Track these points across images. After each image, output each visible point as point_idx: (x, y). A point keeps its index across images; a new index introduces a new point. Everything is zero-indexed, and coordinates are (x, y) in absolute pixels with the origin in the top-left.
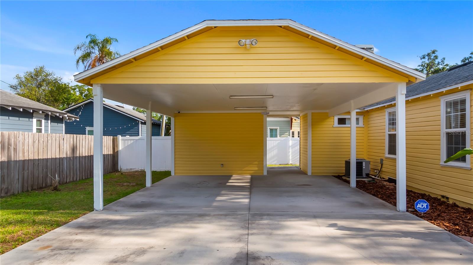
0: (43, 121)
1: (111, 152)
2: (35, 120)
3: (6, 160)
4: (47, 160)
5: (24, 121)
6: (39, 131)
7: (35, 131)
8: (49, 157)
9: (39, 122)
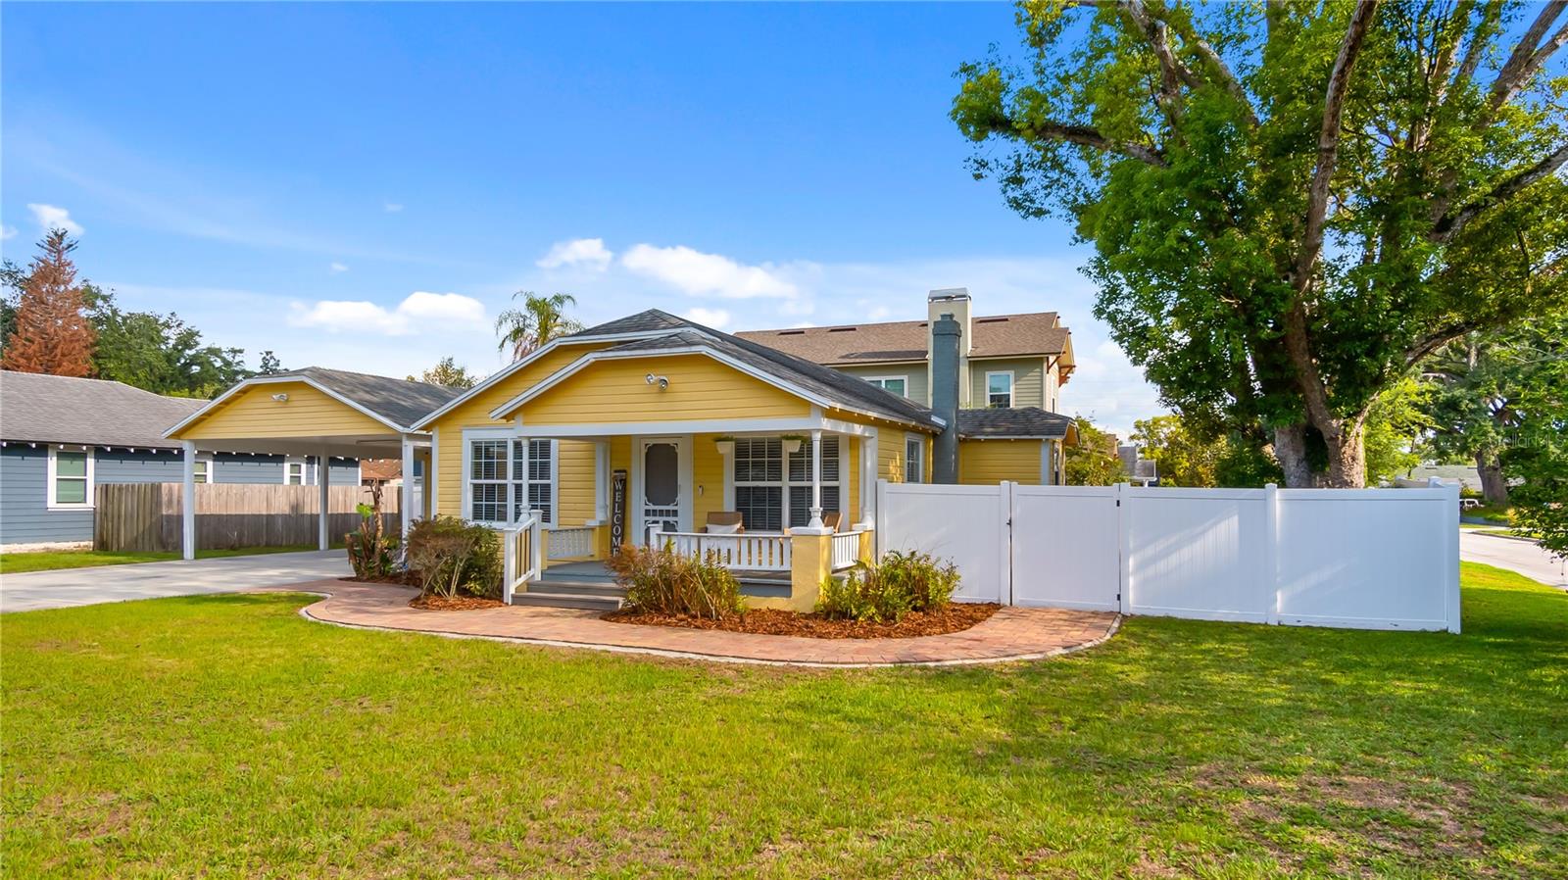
0: (304, 466)
1: (396, 512)
2: (287, 466)
3: (175, 514)
4: (243, 516)
5: (269, 467)
6: (296, 479)
7: (287, 481)
8: (246, 513)
9: (296, 468)
